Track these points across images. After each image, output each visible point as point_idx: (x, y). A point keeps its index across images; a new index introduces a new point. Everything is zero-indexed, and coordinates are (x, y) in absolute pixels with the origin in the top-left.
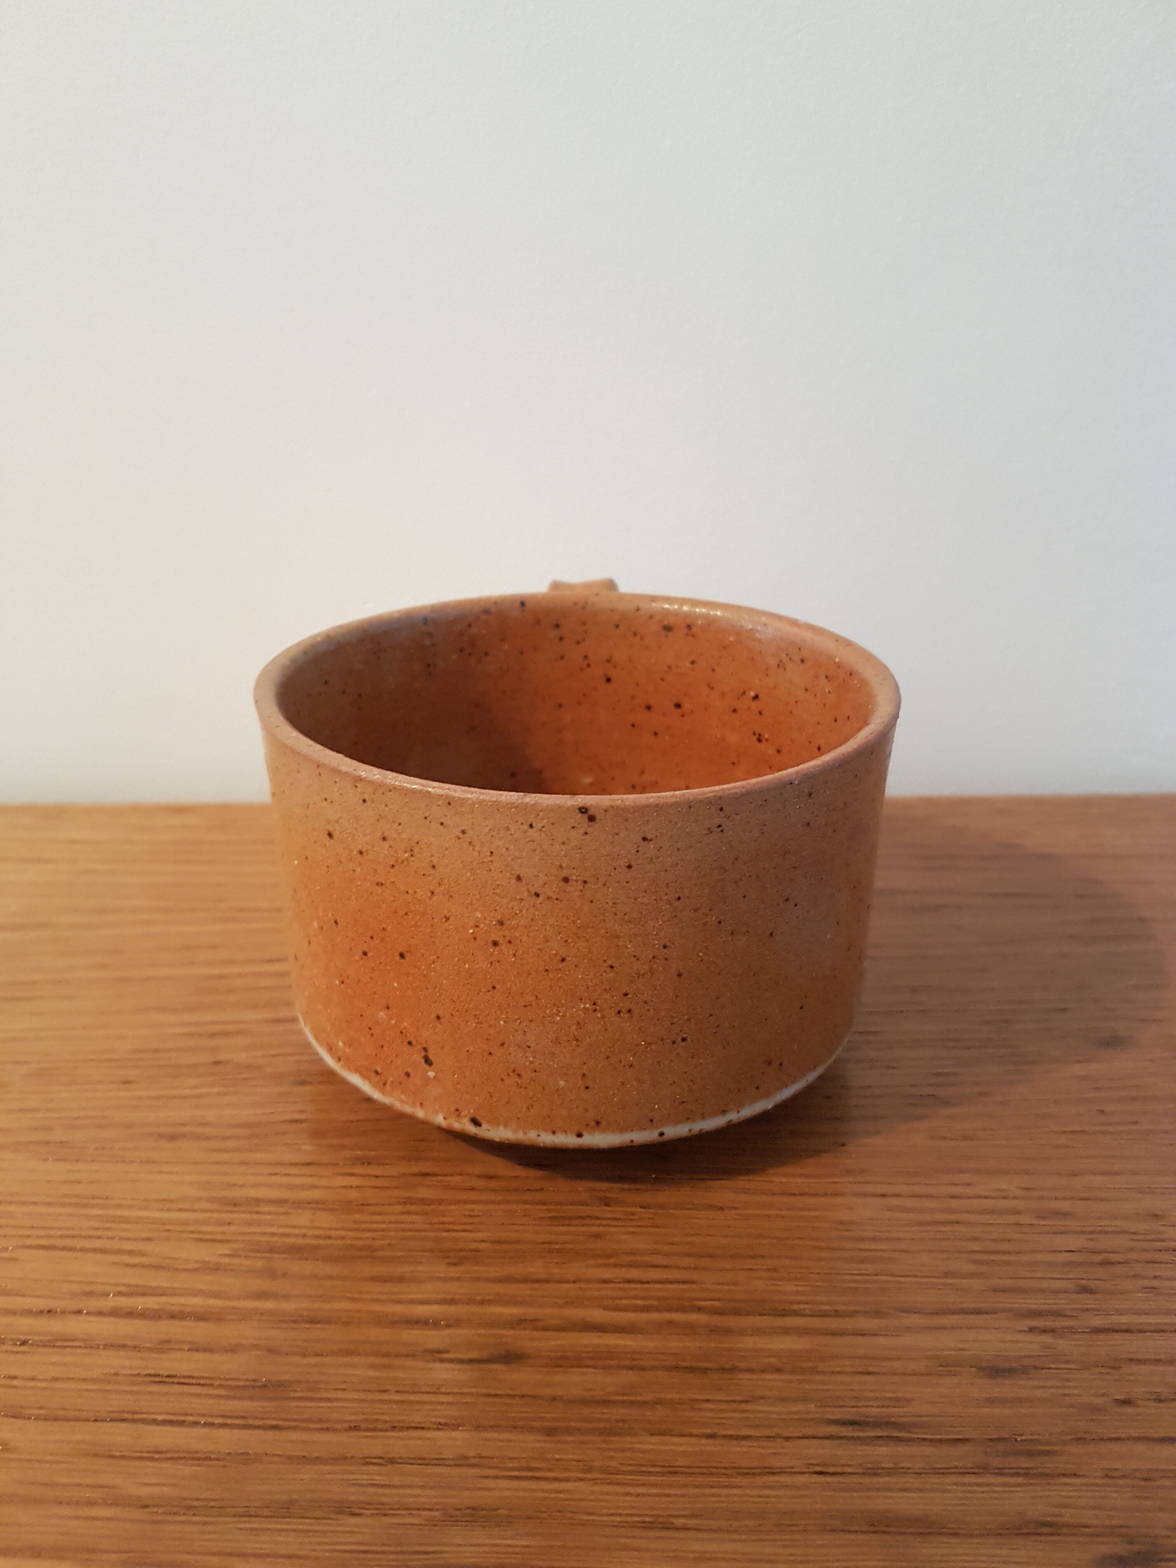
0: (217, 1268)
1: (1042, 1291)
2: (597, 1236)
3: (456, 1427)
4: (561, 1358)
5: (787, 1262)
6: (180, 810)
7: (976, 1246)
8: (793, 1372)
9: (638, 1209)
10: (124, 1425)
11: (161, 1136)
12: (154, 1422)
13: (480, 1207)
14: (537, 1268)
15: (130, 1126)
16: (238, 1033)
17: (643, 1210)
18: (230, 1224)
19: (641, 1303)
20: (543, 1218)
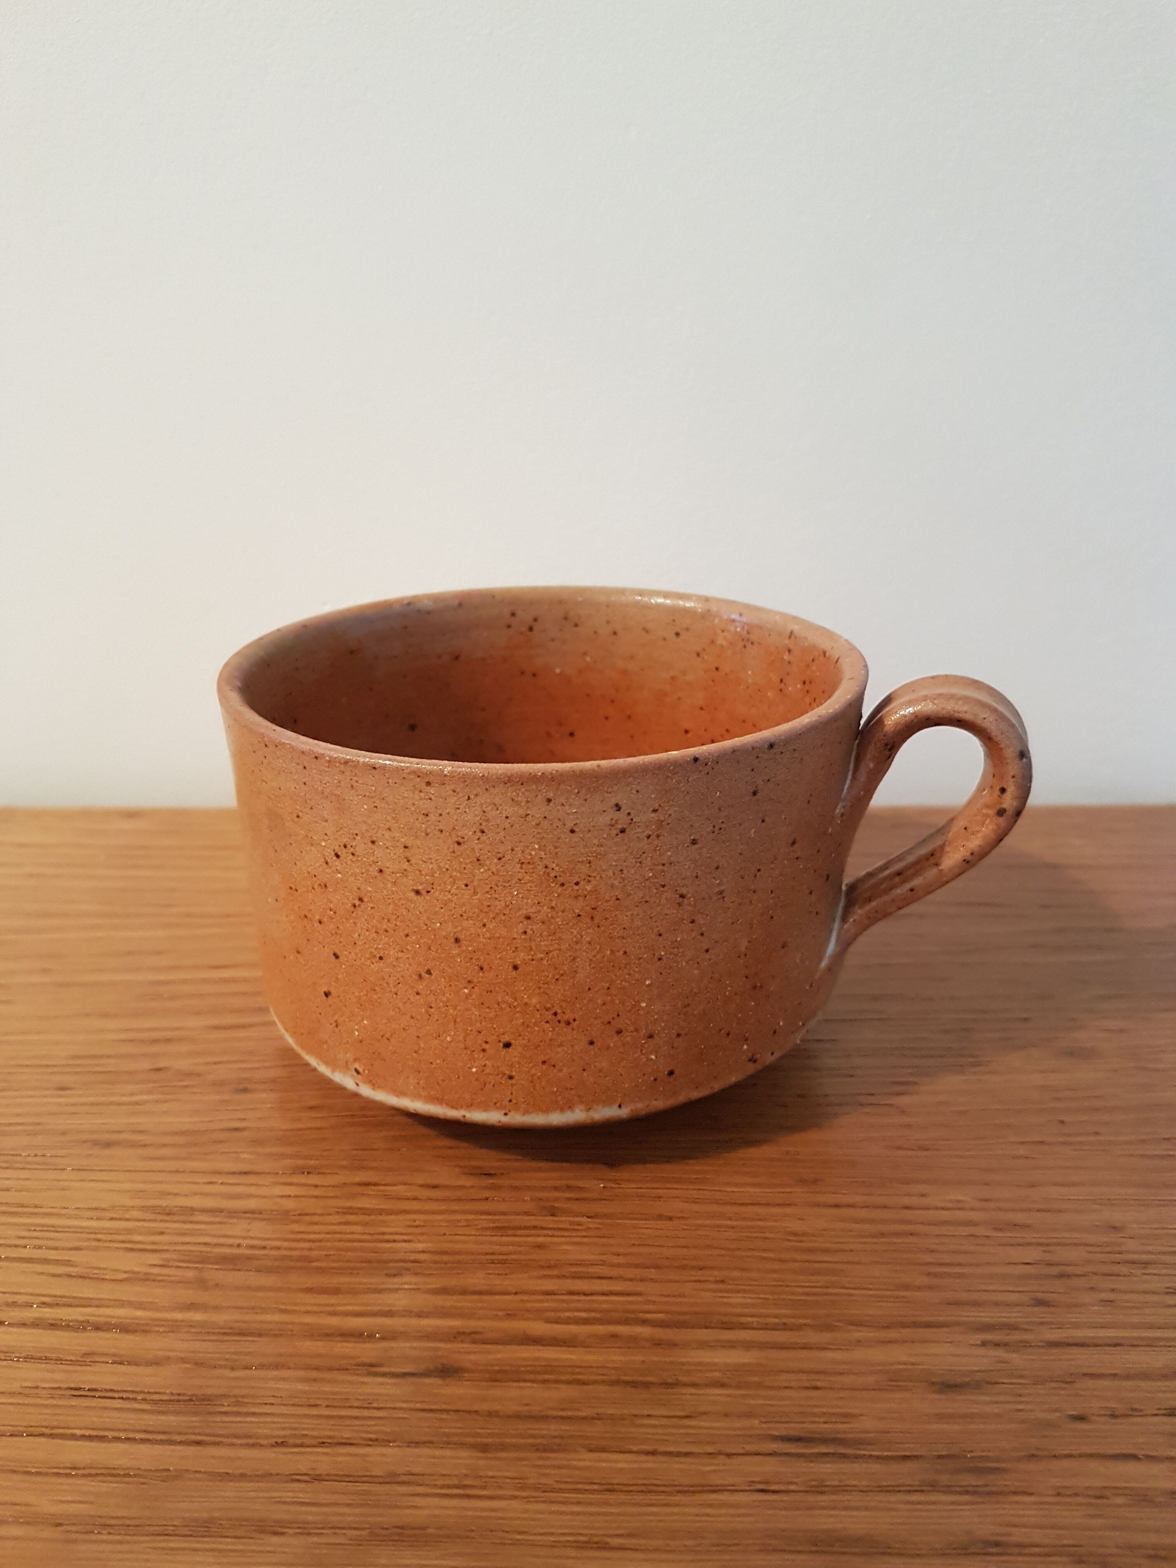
0: (146, 1279)
1: (997, 1304)
2: (540, 1246)
3: (386, 1443)
4: (499, 1372)
5: (736, 1274)
6: (131, 814)
7: (928, 1258)
8: (738, 1387)
9: (585, 1219)
10: (42, 1440)
11: (96, 1143)
12: (74, 1437)
13: (423, 1217)
14: (477, 1279)
16: (180, 1040)
17: (589, 1220)
18: (162, 1233)
19: (584, 1315)
20: (486, 1229)
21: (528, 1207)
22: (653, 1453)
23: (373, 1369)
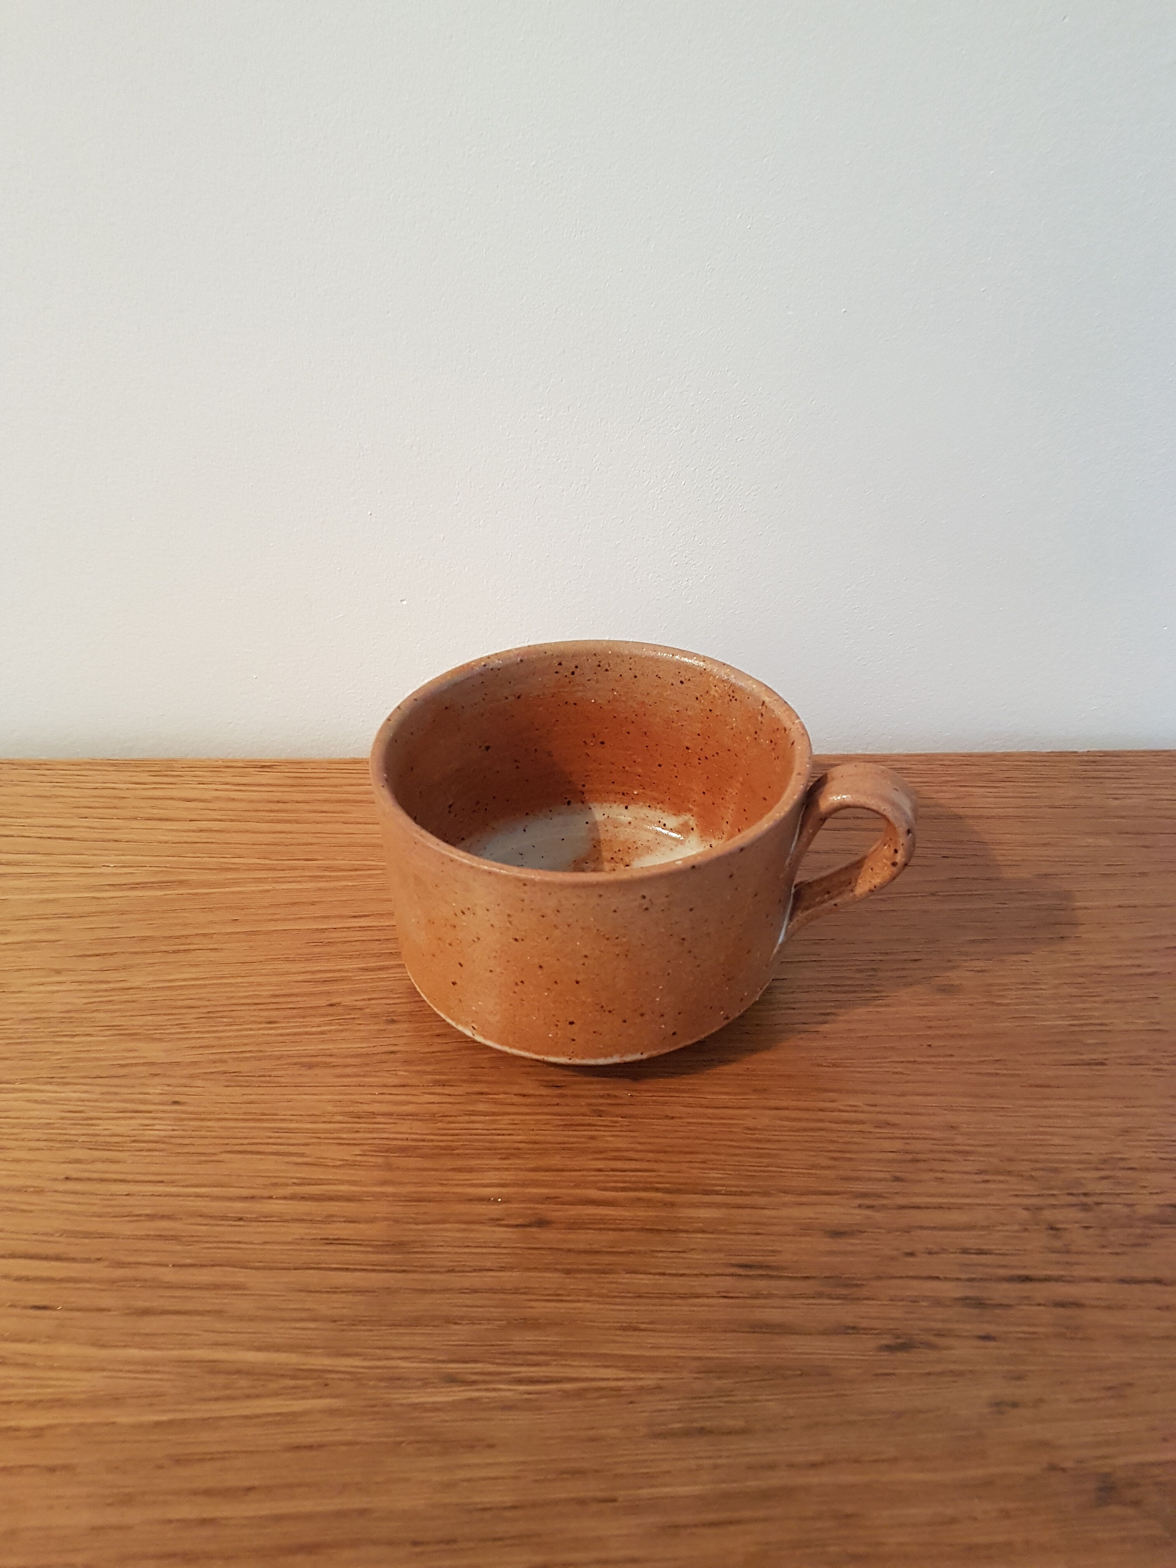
0: (354, 1164)
1: (870, 1179)
2: (592, 1138)
3: (512, 1269)
4: (574, 1223)
5: (712, 1156)
7: (832, 1147)
8: (712, 1232)
9: (620, 1119)
10: (313, 1271)
11: (303, 1065)
14: (556, 1161)
15: (280, 1058)
16: (342, 979)
17: (623, 1119)
18: (358, 1132)
19: (622, 1185)
20: (559, 1126)
21: (584, 1110)
22: (664, 1274)
23: (498, 1222)
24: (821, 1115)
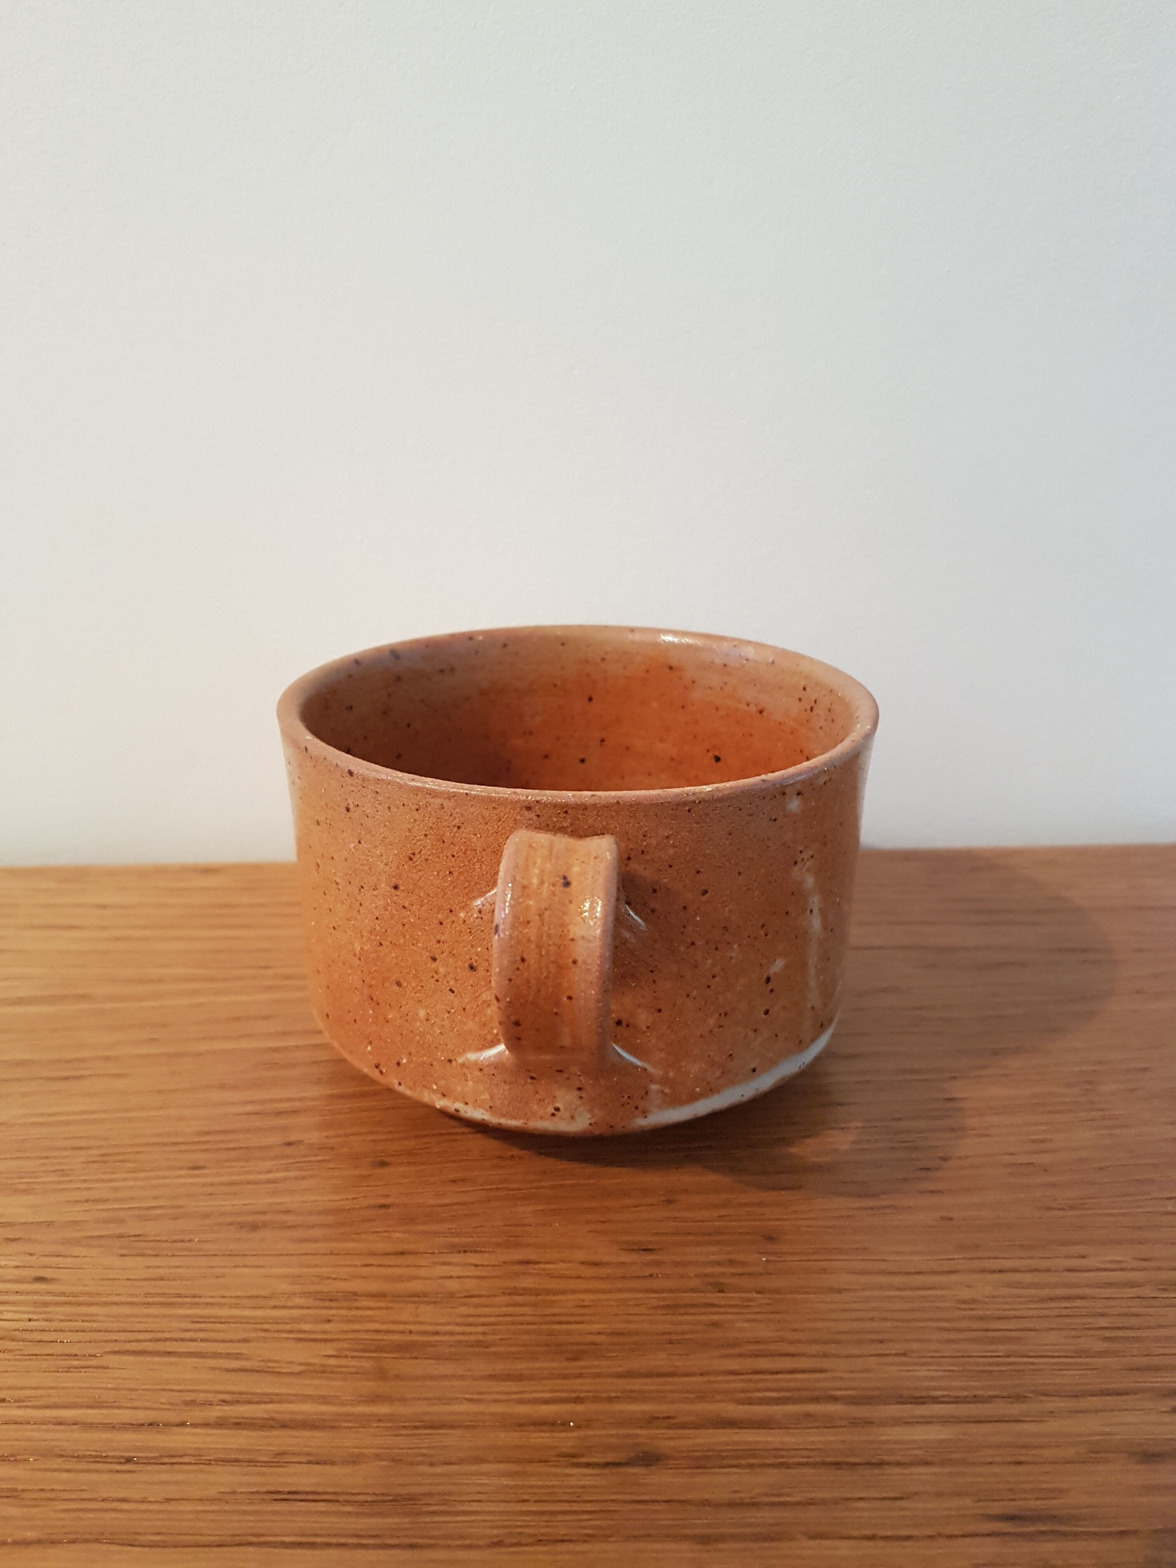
0: (322, 1371)
2: (715, 1324)
3: (605, 1538)
4: (701, 1458)
5: (915, 1346)
6: (209, 871)
7: (1103, 1322)
8: (942, 1464)
9: (756, 1296)
10: (250, 1549)
11: (241, 1226)
12: (285, 1545)
13: (592, 1297)
14: (660, 1360)
15: (207, 1216)
17: (759, 1296)
18: (329, 1321)
19: (774, 1394)
20: (657, 1307)
21: (695, 1283)
22: (872, 1538)
23: (575, 1460)
24: (1072, 1277)
